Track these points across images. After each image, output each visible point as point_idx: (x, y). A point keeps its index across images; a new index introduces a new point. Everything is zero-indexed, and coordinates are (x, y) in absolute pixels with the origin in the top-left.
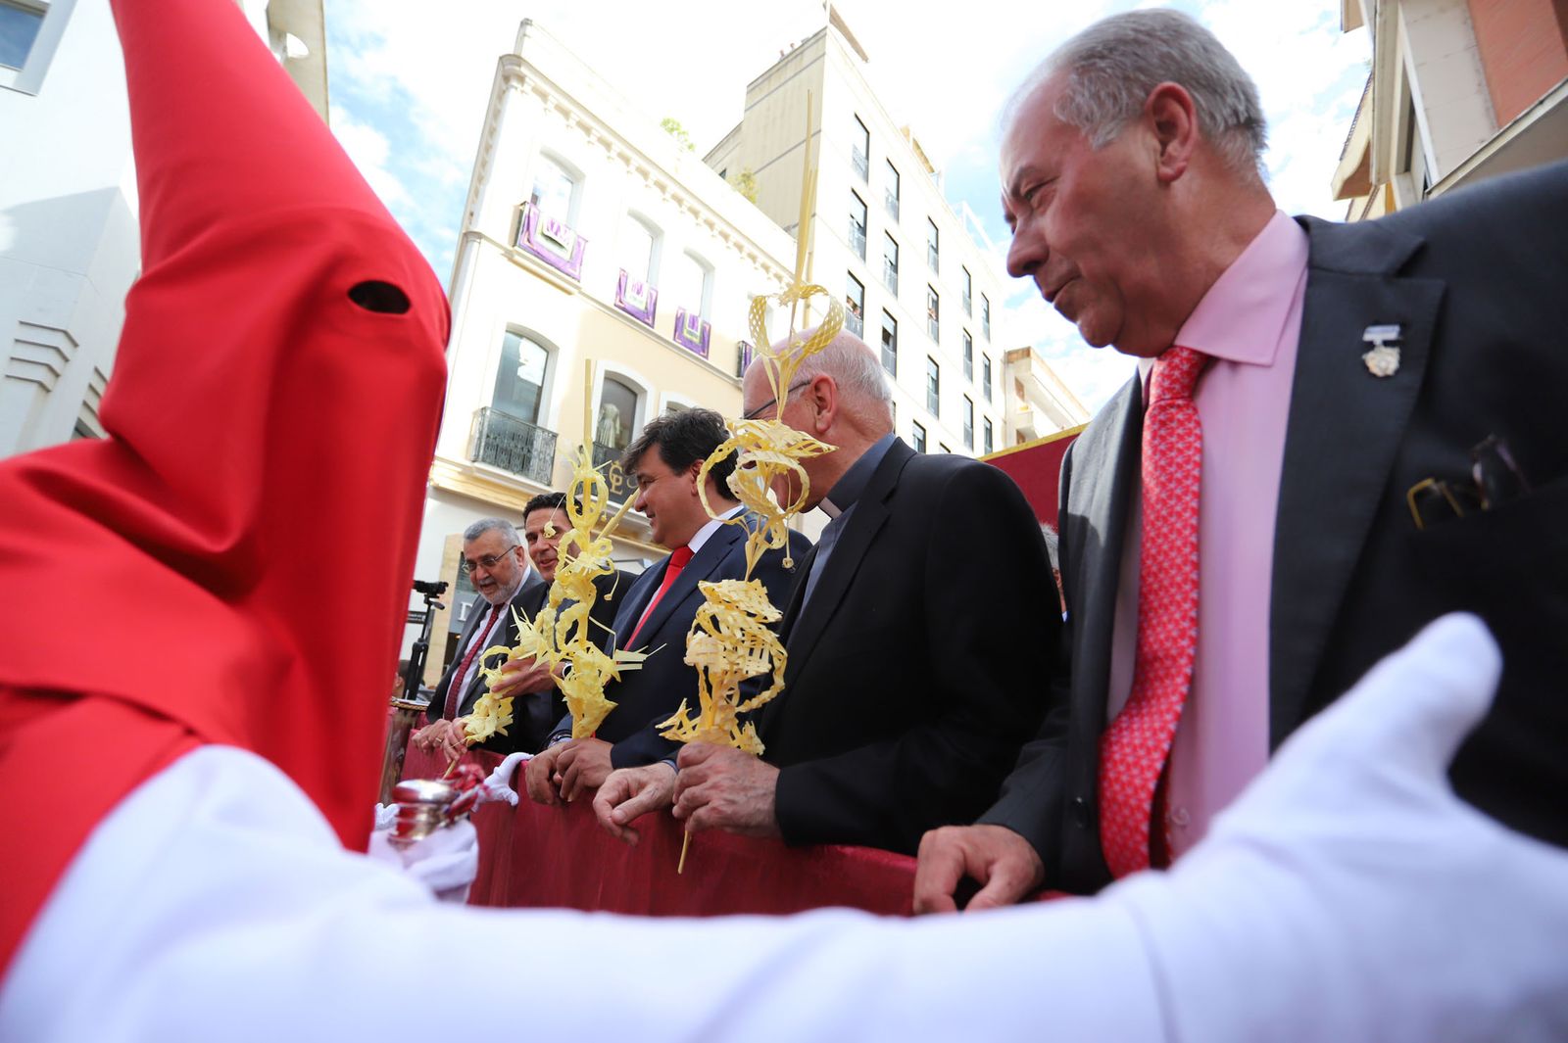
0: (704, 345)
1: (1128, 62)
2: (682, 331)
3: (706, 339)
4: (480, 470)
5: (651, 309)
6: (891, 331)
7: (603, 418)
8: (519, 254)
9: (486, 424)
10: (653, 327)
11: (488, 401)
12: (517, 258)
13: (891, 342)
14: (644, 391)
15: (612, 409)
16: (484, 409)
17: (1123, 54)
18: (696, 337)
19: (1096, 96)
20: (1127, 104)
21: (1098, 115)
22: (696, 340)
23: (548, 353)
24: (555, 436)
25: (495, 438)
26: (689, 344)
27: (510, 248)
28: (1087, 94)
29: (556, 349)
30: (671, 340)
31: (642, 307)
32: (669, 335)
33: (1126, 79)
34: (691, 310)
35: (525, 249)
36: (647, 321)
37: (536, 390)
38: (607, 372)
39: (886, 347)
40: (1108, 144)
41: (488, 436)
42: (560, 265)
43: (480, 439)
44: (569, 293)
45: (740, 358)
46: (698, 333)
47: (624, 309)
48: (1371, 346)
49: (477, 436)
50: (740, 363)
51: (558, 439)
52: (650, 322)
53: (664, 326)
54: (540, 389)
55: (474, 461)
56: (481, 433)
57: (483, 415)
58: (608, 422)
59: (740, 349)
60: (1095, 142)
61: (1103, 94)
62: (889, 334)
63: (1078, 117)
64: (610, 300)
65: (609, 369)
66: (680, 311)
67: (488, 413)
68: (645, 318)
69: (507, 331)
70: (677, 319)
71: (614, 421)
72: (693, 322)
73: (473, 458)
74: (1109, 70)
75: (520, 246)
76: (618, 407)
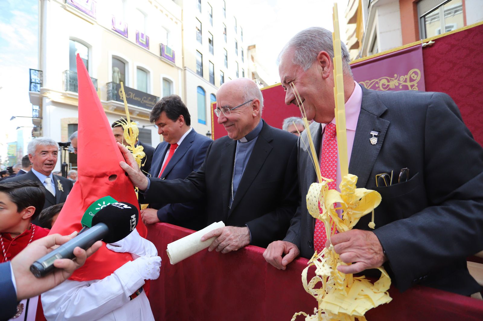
0: (147, 45)
1: (310, 46)
2: (139, 40)
3: (148, 42)
4: (69, 94)
5: (126, 31)
6: (211, 39)
7: (114, 72)
8: (68, 6)
9: (68, 76)
10: (127, 37)
11: (68, 67)
12: (68, 8)
13: (211, 42)
14: (127, 62)
15: (117, 69)
16: (67, 71)
17: (309, 44)
18: (144, 41)
19: (303, 56)
20: (312, 58)
21: (304, 62)
22: (144, 43)
23: (88, 48)
24: (96, 80)
25: (73, 82)
26: (142, 44)
27: (64, 4)
28: (301, 56)
29: (91, 46)
30: (135, 43)
31: (123, 30)
32: (134, 41)
33: (310, 51)
34: (141, 32)
35: (70, 5)
36: (125, 35)
37: (86, 61)
38: (113, 56)
39: (210, 45)
40: (308, 69)
41: (70, 81)
42: (87, 12)
43: (67, 82)
44: (93, 24)
45: (161, 49)
46: (145, 40)
47: (116, 31)
48: (371, 136)
49: (66, 81)
50: (161, 51)
51: (98, 81)
52: (126, 36)
53: (132, 37)
54: (87, 61)
55: (66, 91)
56: (67, 80)
57: (66, 73)
58: (116, 74)
59: (160, 46)
60: (305, 69)
61: (305, 56)
62: (211, 40)
63: (299, 62)
64: (110, 27)
65: (113, 54)
66: (137, 32)
67: (68, 72)
68: (124, 33)
69: (70, 39)
70: (137, 35)
71: (118, 73)
72: (143, 35)
73: (65, 90)
74: (305, 49)
75: (68, 3)
76: (119, 68)
